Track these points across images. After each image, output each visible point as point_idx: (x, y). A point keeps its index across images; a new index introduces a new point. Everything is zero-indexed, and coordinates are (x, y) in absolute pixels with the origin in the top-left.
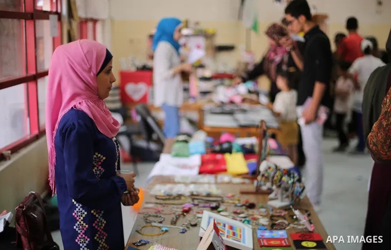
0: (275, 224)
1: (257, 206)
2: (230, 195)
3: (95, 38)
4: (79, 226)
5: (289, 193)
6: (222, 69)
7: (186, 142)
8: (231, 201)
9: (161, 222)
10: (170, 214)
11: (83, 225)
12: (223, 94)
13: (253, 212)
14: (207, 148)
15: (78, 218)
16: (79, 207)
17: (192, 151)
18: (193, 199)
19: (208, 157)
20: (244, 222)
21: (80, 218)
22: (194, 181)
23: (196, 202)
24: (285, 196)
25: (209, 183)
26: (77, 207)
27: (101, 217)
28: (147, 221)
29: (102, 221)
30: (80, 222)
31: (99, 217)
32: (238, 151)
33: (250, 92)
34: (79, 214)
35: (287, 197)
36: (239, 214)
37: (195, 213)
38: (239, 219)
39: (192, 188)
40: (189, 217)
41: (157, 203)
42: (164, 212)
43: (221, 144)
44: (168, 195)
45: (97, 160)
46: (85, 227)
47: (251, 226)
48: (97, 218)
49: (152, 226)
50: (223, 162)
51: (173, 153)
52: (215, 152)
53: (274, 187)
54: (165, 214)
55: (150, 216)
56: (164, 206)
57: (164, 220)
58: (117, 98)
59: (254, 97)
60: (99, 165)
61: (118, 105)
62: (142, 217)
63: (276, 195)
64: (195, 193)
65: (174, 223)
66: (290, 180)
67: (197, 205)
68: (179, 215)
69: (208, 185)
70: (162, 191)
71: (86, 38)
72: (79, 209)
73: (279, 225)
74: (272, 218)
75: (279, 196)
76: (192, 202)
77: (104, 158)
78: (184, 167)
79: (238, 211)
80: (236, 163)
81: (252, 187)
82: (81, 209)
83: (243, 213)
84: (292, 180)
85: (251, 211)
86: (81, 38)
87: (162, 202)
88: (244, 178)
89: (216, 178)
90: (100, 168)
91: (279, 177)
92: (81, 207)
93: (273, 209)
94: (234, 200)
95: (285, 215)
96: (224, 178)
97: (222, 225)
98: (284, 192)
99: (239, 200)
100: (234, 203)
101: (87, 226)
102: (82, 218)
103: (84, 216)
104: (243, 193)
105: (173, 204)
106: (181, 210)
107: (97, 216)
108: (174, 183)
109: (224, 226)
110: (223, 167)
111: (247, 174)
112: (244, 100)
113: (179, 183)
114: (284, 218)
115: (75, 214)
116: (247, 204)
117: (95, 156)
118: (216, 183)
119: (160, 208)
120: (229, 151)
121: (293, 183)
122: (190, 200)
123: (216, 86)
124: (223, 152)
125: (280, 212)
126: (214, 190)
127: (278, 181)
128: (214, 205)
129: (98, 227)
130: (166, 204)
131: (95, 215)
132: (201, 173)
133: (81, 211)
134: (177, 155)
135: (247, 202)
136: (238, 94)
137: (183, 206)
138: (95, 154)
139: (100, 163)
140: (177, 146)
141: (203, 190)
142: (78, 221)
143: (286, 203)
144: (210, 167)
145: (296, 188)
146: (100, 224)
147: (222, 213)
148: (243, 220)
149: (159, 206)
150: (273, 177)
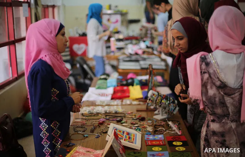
0: (157, 130)
1: (146, 119)
2: (130, 112)
3: (54, 18)
4: (44, 134)
5: (167, 110)
6: (131, 34)
7: (106, 79)
8: (130, 117)
9: (84, 131)
10: (91, 126)
11: (45, 133)
12: (131, 49)
13: (144, 123)
14: (118, 83)
15: (42, 129)
16: (43, 122)
17: (109, 85)
18: (106, 116)
19: (118, 88)
20: (137, 130)
21: (44, 129)
22: (108, 104)
23: (108, 117)
24: (164, 112)
25: (117, 105)
26: (42, 122)
27: (57, 129)
28: (76, 130)
29: (57, 131)
30: (44, 132)
31: (56, 129)
32: (137, 84)
33: (148, 47)
34: (43, 126)
35: (166, 113)
36: (135, 124)
37: (106, 125)
38: (134, 128)
39: (107, 108)
40: (102, 127)
41: (83, 119)
42: (87, 124)
43: (127, 80)
44: (90, 113)
45: (54, 93)
46: (47, 135)
47: (141, 133)
48: (55, 129)
49: (78, 134)
50: (128, 91)
51: (97, 86)
52: (123, 85)
53: (158, 107)
54: (88, 126)
55: (78, 127)
56: (87, 121)
57: (86, 129)
58: (68, 53)
59: (150, 50)
60: (55, 96)
61: (68, 58)
62: (73, 128)
63: (159, 112)
64: (108, 112)
65: (92, 131)
66: (167, 102)
67: (109, 119)
68: (96, 126)
69: (117, 106)
70: (87, 111)
71: (48, 17)
72: (43, 124)
73: (159, 131)
74: (155, 127)
75: (160, 112)
76: (105, 118)
77: (58, 92)
78: (103, 95)
79: (134, 123)
80: (136, 92)
81: (144, 107)
82: (44, 124)
83: (137, 124)
84: (168, 102)
85: (142, 123)
86: (45, 17)
87: (86, 118)
88: (140, 101)
89: (122, 101)
90: (55, 98)
91: (160, 100)
92: (44, 122)
93: (157, 120)
94: (132, 115)
95: (163, 124)
96: (127, 101)
97: (122, 132)
98: (164, 110)
99: (135, 116)
100: (132, 117)
101: (48, 134)
102: (45, 129)
103: (46, 128)
104: (138, 111)
105: (93, 119)
106: (98, 123)
107: (54, 128)
108: (96, 105)
109: (124, 132)
110: (127, 94)
111: (142, 98)
112: (144, 52)
113: (98, 105)
114: (163, 126)
115: (41, 126)
116: (140, 118)
117: (52, 90)
118: (122, 105)
119: (84, 122)
120: (132, 84)
121: (169, 104)
122: (104, 116)
123: (126, 44)
124: (128, 85)
125: (161, 123)
126: (120, 110)
127: (159, 103)
128: (119, 119)
129: (55, 135)
130: (88, 119)
131: (53, 128)
132: (112, 99)
133: (45, 125)
134: (99, 88)
135: (140, 117)
136: (140, 49)
137: (100, 120)
138: (52, 89)
139: (55, 95)
140: (100, 82)
141: (113, 109)
142: (43, 131)
143: (165, 116)
144: (119, 94)
145: (171, 107)
146: (56, 133)
147: (124, 124)
148: (136, 128)
149: (84, 121)
150: (156, 101)
